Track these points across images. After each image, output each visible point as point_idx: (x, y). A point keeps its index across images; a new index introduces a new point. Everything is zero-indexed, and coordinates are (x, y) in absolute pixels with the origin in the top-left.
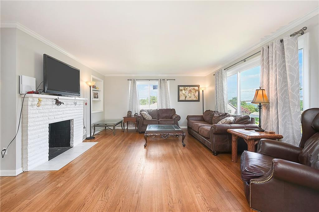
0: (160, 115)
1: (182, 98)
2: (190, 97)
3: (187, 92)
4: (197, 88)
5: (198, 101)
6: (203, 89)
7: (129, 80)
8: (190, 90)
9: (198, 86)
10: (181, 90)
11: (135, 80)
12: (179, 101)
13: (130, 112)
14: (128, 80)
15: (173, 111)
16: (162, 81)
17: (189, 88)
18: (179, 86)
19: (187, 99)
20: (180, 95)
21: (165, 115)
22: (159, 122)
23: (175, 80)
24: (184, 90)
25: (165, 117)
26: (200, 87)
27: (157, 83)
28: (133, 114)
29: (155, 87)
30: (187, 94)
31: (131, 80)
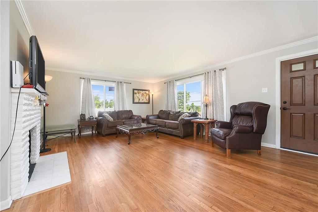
0: (121, 117)
1: (136, 101)
2: (143, 100)
3: (141, 95)
4: (147, 92)
5: (149, 103)
6: (153, 93)
7: (82, 78)
8: (143, 93)
9: (149, 91)
10: (136, 93)
11: (90, 79)
12: (134, 103)
13: (83, 116)
14: (80, 78)
15: (130, 111)
16: (120, 83)
17: (142, 92)
18: (134, 90)
19: (140, 102)
20: (135, 98)
21: (124, 116)
22: (123, 122)
23: (131, 83)
24: (138, 93)
25: (125, 118)
26: (150, 91)
27: (113, 85)
28: (87, 117)
29: (111, 89)
30: (140, 97)
31: (83, 79)
